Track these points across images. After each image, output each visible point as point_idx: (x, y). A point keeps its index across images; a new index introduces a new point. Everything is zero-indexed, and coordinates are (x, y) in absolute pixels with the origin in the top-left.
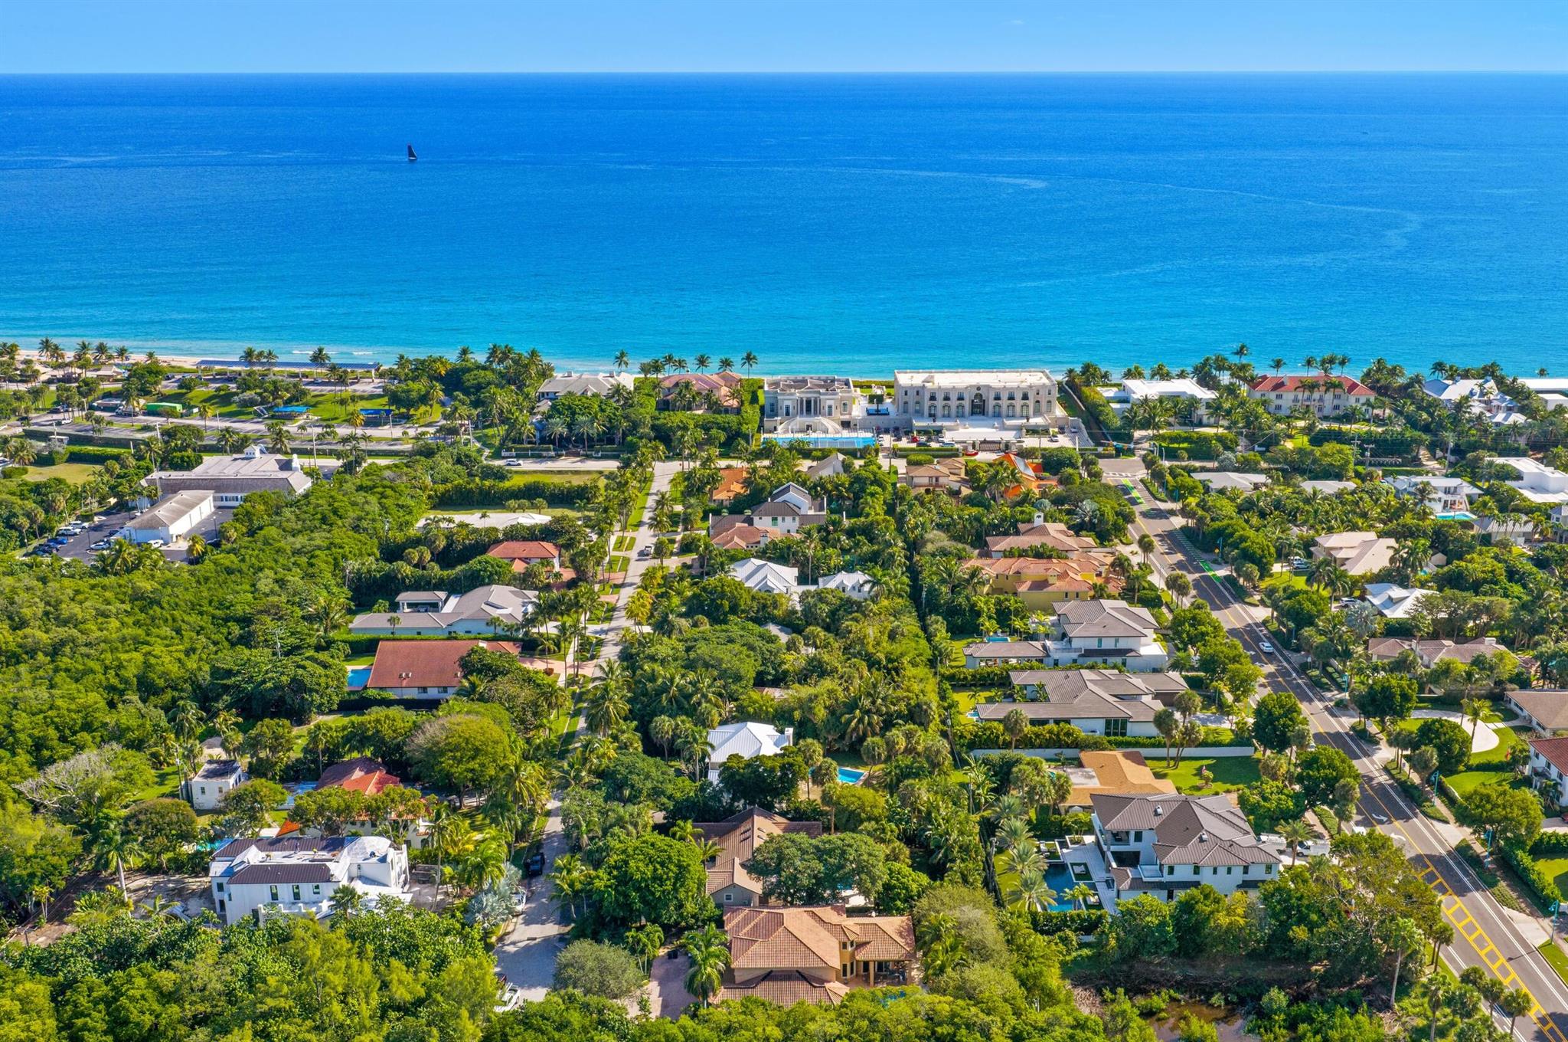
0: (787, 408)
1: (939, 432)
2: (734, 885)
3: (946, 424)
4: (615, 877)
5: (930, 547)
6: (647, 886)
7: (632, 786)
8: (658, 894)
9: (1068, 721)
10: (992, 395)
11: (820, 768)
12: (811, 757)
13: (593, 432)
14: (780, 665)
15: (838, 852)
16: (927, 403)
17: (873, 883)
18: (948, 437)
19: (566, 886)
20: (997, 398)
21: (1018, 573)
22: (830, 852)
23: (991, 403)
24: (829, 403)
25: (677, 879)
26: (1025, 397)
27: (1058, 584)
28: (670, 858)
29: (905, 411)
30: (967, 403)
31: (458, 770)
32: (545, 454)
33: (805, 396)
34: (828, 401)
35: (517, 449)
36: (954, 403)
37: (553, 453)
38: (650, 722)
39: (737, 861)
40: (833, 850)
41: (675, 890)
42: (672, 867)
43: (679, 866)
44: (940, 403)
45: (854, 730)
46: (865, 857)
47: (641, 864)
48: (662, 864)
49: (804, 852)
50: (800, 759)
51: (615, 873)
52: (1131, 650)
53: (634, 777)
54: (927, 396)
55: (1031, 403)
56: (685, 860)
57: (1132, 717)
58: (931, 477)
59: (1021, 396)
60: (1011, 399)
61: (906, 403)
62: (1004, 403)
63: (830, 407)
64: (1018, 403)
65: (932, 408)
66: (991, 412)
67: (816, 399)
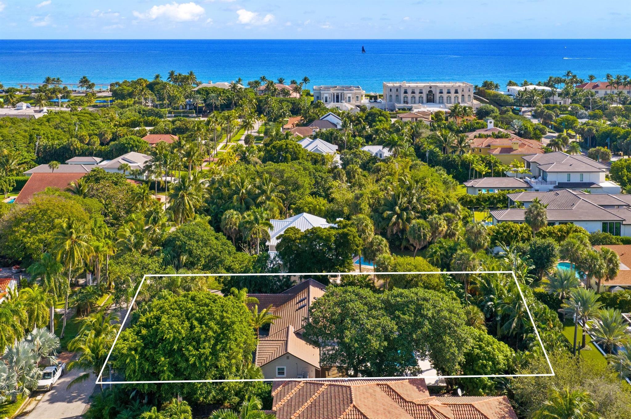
0: (326, 98)
1: (410, 109)
2: (287, 355)
3: (414, 105)
4: (143, 338)
5: (423, 135)
6: (180, 349)
7: (190, 253)
8: (192, 360)
9: (572, 222)
10: (438, 91)
11: (372, 243)
12: (364, 231)
13: (218, 103)
14: (329, 189)
15: (412, 307)
16: (403, 95)
17: (459, 347)
18: (415, 111)
19: (88, 351)
20: (441, 93)
21: (489, 146)
22: (402, 307)
23: (438, 95)
24: (349, 95)
25: (217, 340)
26: (456, 92)
27: (520, 149)
28: (211, 313)
29: (391, 101)
30: (424, 96)
31: (30, 241)
32: (190, 115)
33: (336, 92)
34: (348, 94)
35: (174, 113)
36: (417, 95)
37: (194, 115)
38: (222, 213)
39: (292, 329)
40: (406, 304)
41: (214, 353)
42: (212, 324)
43: (222, 324)
44: (409, 95)
45: (395, 224)
46: (446, 314)
47: (174, 320)
48: (201, 321)
49: (372, 307)
50: (354, 230)
51: (144, 332)
52: (593, 184)
53: (192, 242)
54: (403, 91)
55: (460, 95)
56: (229, 317)
57: (625, 220)
58: (412, 118)
59: (454, 91)
60: (449, 92)
61: (391, 96)
62: (445, 95)
63: (349, 98)
64: (453, 95)
65: (406, 98)
66: (438, 101)
67: (341, 93)
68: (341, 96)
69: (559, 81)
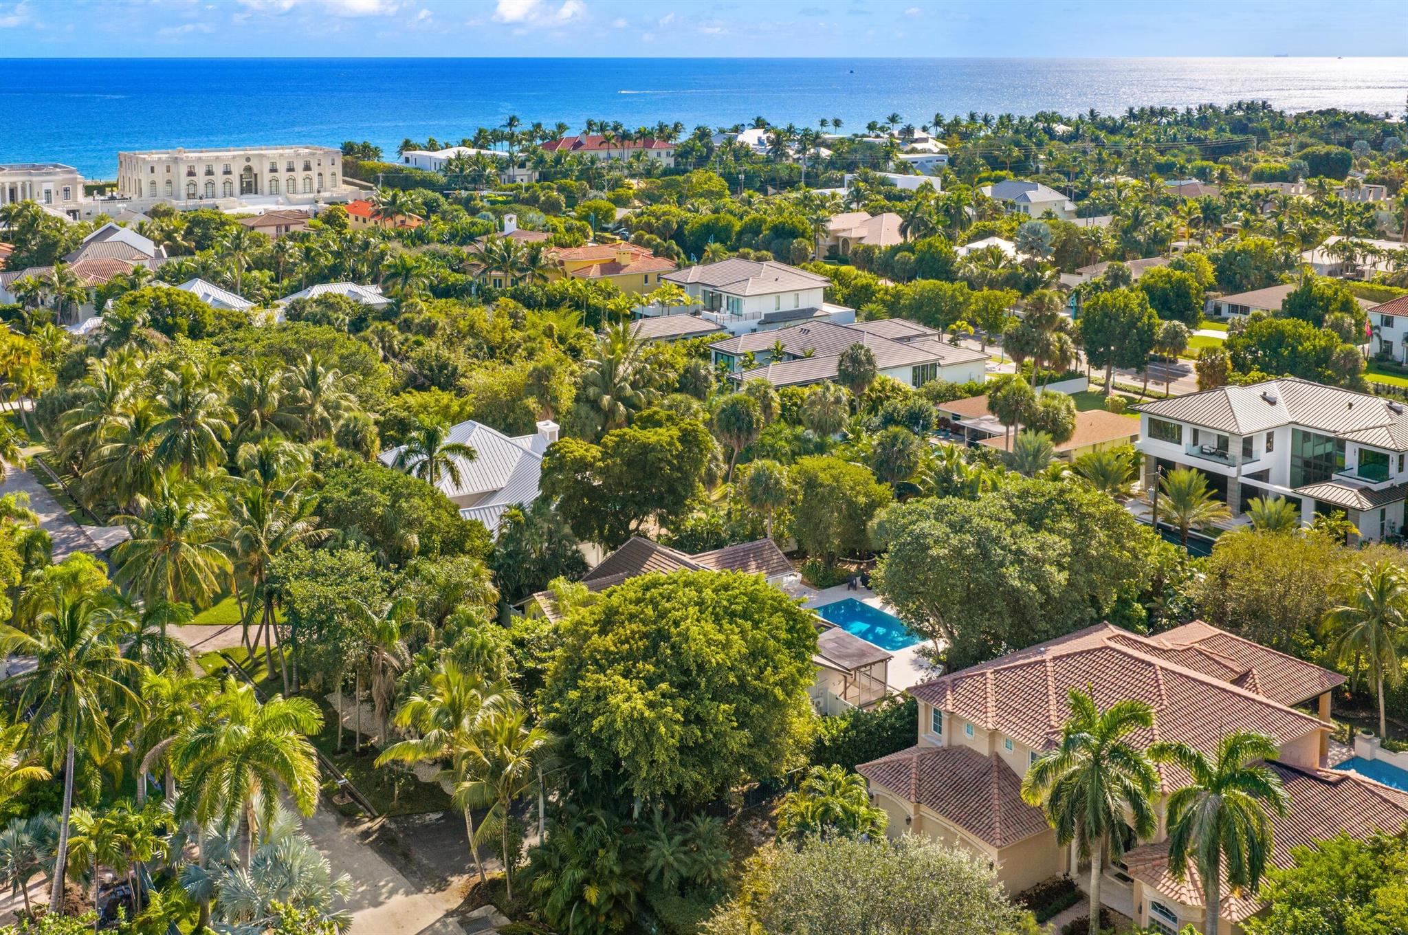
3: (219, 202)
10: (267, 167)
16: (184, 180)
20: (273, 170)
21: (561, 263)
23: (266, 177)
24: (46, 186)
26: (307, 167)
29: (153, 195)
30: (236, 178)
34: (44, 184)
36: (219, 179)
44: (201, 179)
52: (815, 310)
54: (183, 171)
55: (314, 174)
57: (943, 358)
58: (278, 226)
59: (302, 166)
60: (291, 169)
61: (153, 183)
62: (283, 175)
63: (48, 192)
64: (300, 174)
65: (191, 187)
66: (266, 189)
67: (24, 183)
68: (24, 190)
69: (497, 137)
